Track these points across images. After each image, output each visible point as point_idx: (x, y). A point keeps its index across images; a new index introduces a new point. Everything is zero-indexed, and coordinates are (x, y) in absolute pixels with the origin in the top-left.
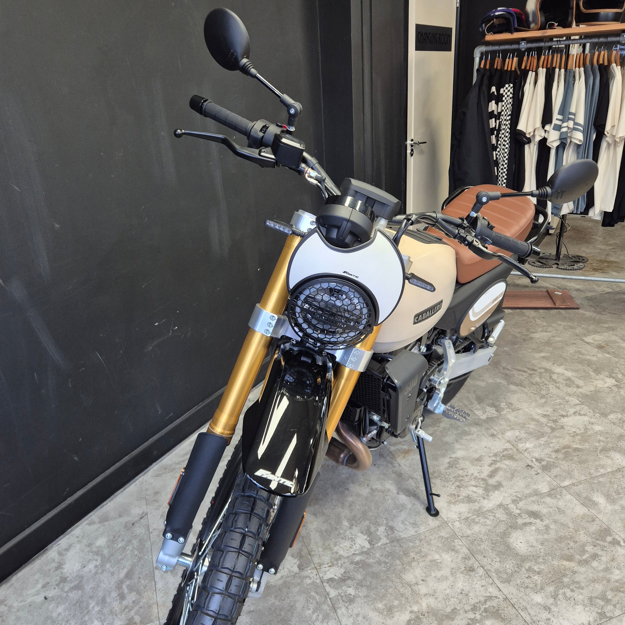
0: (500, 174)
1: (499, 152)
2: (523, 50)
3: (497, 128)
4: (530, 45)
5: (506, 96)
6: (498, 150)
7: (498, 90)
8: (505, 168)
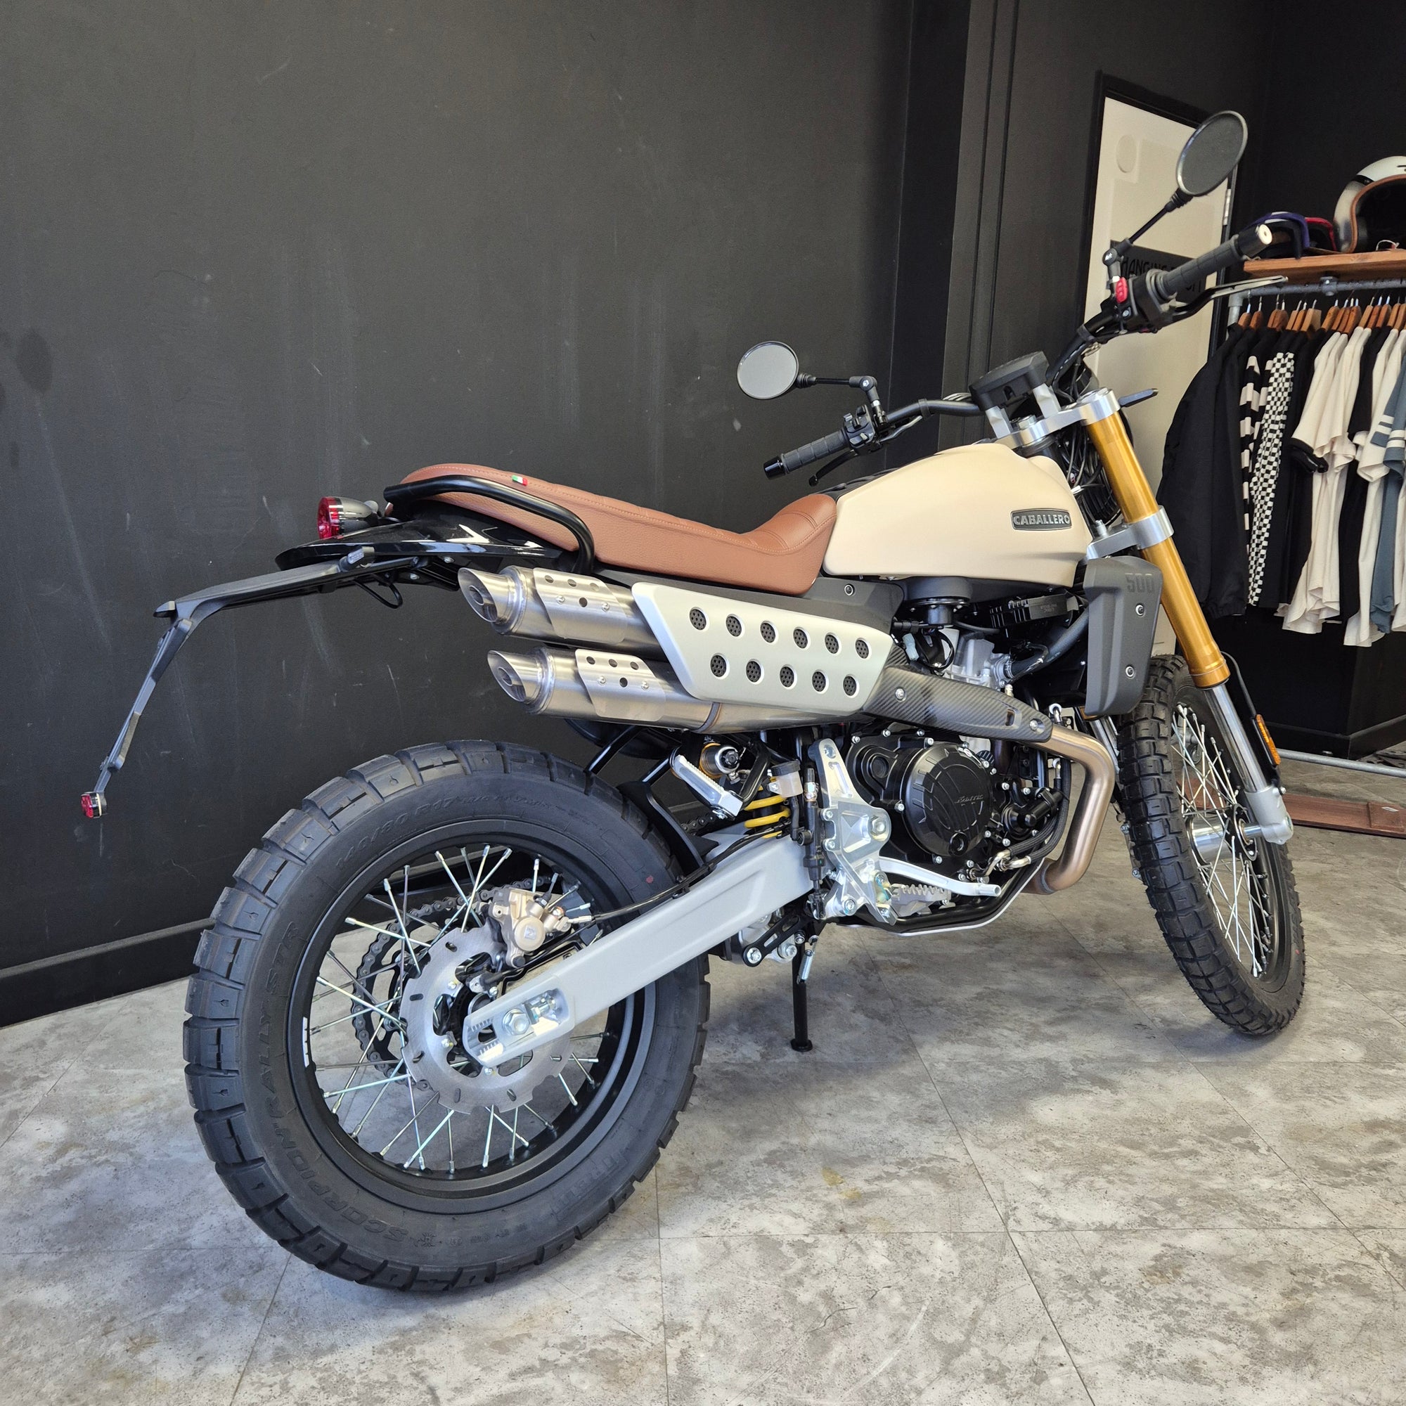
0: (1255, 528)
1: (1255, 484)
2: (1330, 294)
3: (1255, 437)
4: (1343, 286)
5: (1277, 375)
6: (1255, 479)
7: (1262, 364)
8: (1267, 517)
